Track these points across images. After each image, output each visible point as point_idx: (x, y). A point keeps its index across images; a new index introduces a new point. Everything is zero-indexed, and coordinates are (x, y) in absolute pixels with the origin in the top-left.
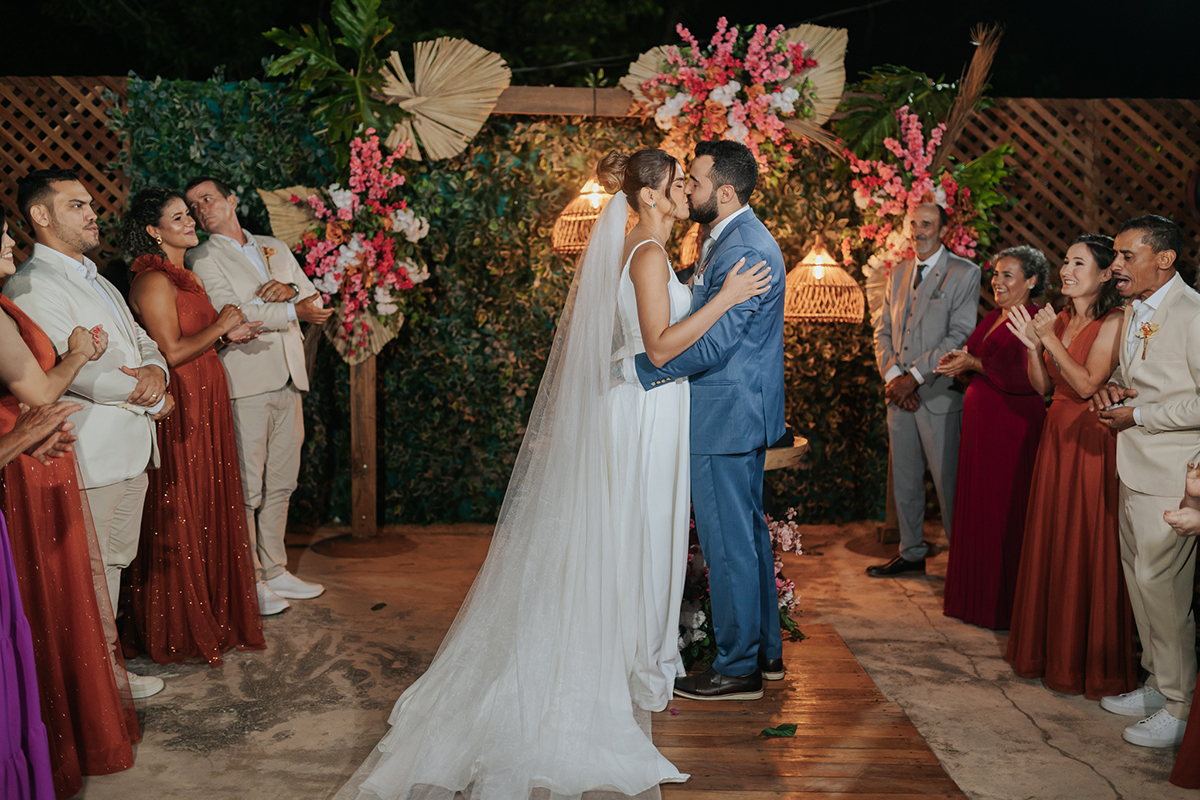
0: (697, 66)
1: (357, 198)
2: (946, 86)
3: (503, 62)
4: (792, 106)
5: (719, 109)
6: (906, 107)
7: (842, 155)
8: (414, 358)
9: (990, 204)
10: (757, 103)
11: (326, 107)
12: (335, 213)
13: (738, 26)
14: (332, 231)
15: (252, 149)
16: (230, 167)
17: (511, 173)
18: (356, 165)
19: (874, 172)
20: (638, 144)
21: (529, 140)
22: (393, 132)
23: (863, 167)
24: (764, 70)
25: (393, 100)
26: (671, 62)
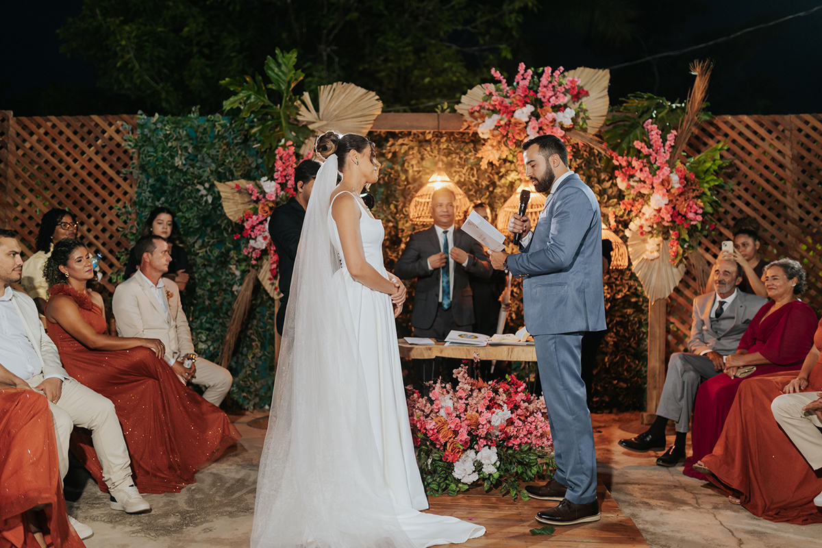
0: (507, 97)
1: (279, 186)
2: (679, 105)
3: (377, 97)
4: (571, 121)
5: (520, 124)
6: (650, 120)
7: (607, 154)
9: (712, 184)
10: (546, 119)
11: (260, 127)
12: (264, 197)
13: (533, 69)
14: (262, 208)
15: (214, 159)
16: (201, 171)
17: (386, 172)
18: (279, 165)
19: (629, 165)
20: (471, 152)
21: (397, 150)
22: (304, 146)
23: (621, 161)
24: (551, 97)
25: (304, 123)
26: (488, 94)
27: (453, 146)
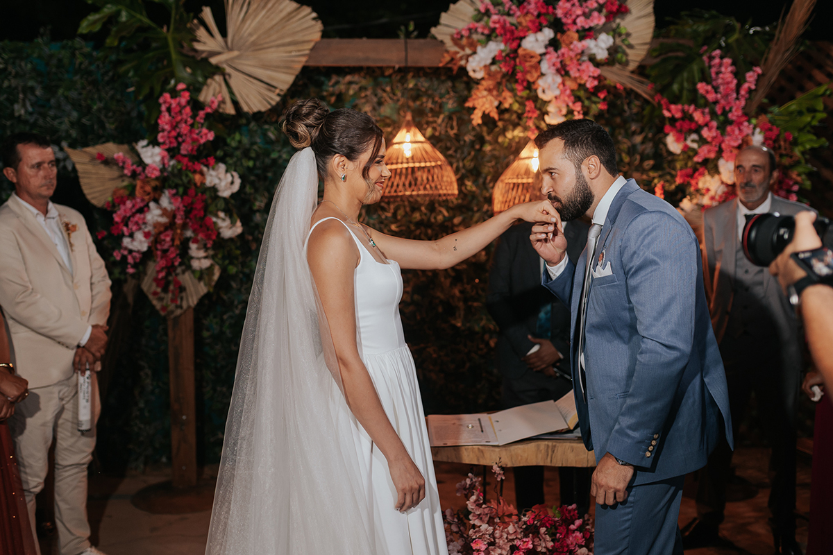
0: (509, 14)
1: (166, 153)
2: (758, 29)
3: (314, 15)
4: (606, 52)
5: (532, 57)
6: (718, 52)
7: (654, 99)
8: (236, 302)
9: (808, 146)
10: (571, 50)
11: (134, 63)
12: (143, 171)
14: (142, 188)
15: (76, 105)
16: (56, 123)
18: (165, 120)
19: (687, 117)
20: (448, 93)
21: (344, 91)
22: (205, 88)
23: (675, 110)
24: (578, 16)
25: (204, 55)
26: (483, 10)
27: (424, 84)
